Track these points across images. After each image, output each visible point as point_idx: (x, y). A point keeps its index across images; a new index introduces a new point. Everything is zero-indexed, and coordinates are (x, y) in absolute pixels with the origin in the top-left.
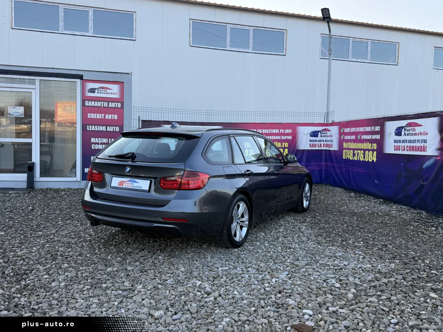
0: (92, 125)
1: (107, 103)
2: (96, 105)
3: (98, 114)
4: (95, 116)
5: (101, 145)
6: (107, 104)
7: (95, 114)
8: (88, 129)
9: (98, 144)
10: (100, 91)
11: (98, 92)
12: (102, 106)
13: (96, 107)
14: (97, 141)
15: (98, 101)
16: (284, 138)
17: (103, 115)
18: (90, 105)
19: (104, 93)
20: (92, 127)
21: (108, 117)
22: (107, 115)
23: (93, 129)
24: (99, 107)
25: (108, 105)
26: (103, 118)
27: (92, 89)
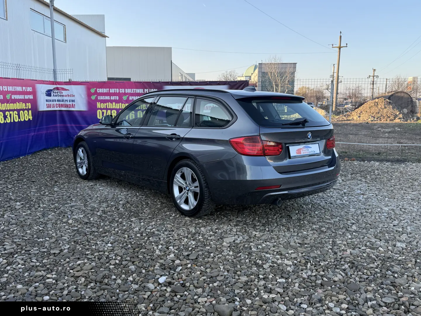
16: (27, 97)
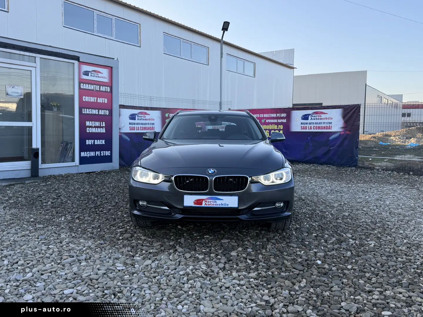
0: (87, 108)
1: (98, 86)
2: (90, 88)
3: (91, 98)
4: (89, 99)
5: (95, 128)
6: (98, 88)
7: (89, 97)
8: (83, 112)
9: (92, 127)
10: (93, 74)
11: (91, 76)
12: (95, 89)
13: (90, 90)
14: (91, 125)
15: (91, 84)
17: (96, 98)
18: (85, 87)
19: (96, 77)
20: (86, 110)
21: (100, 100)
22: (99, 98)
23: (88, 112)
24: (92, 90)
25: (100, 89)
26: (96, 101)
27: (87, 71)
